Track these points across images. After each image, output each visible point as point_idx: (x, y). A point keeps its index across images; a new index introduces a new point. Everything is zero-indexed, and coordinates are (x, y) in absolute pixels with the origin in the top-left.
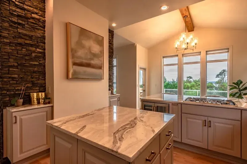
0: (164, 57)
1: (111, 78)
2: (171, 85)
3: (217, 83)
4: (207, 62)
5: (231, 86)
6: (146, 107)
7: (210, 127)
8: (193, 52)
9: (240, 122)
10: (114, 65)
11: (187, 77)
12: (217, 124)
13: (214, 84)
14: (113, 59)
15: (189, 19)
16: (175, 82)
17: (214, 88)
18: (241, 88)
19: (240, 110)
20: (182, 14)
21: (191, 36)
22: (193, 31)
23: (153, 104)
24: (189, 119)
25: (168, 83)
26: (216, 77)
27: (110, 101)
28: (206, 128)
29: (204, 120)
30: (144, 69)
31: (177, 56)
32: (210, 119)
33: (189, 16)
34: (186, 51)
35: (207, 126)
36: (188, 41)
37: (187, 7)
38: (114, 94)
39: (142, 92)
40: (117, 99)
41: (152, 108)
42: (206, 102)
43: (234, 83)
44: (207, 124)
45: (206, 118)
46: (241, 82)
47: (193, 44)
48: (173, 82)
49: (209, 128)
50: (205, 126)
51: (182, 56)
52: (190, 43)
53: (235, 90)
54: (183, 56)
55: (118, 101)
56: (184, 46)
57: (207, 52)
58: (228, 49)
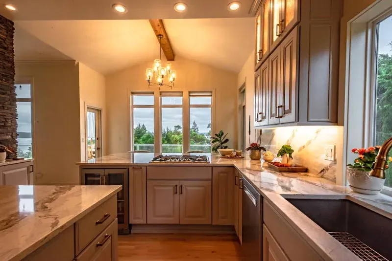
0: (133, 93)
1: (9, 125)
3: (208, 134)
4: (190, 106)
5: (214, 138)
6: (89, 179)
7: (182, 193)
8: (172, 90)
9: (211, 181)
10: (17, 97)
11: (175, 127)
12: (188, 188)
13: (205, 136)
14: (13, 83)
15: (166, 40)
17: (206, 141)
18: (223, 141)
19: (211, 168)
20: (156, 31)
21: (168, 67)
22: (174, 60)
23: (101, 172)
24: (156, 188)
25: (149, 135)
26: (208, 127)
27: (4, 175)
28: (177, 196)
29: (175, 185)
30: (98, 111)
31: (153, 93)
32: (182, 183)
33: (164, 37)
34: (163, 89)
35: (178, 194)
36: (163, 73)
37: (161, 21)
38: (18, 159)
39: (94, 150)
40: (25, 169)
41: (100, 179)
42: (187, 161)
43: (216, 135)
44: (178, 190)
45: (176, 183)
46: (223, 134)
47: (171, 79)
49: (181, 195)
50: (176, 193)
51: (159, 94)
52: (167, 76)
53: (217, 142)
54: (161, 95)
55: (29, 172)
56: (159, 80)
57: (189, 92)
58: (211, 92)
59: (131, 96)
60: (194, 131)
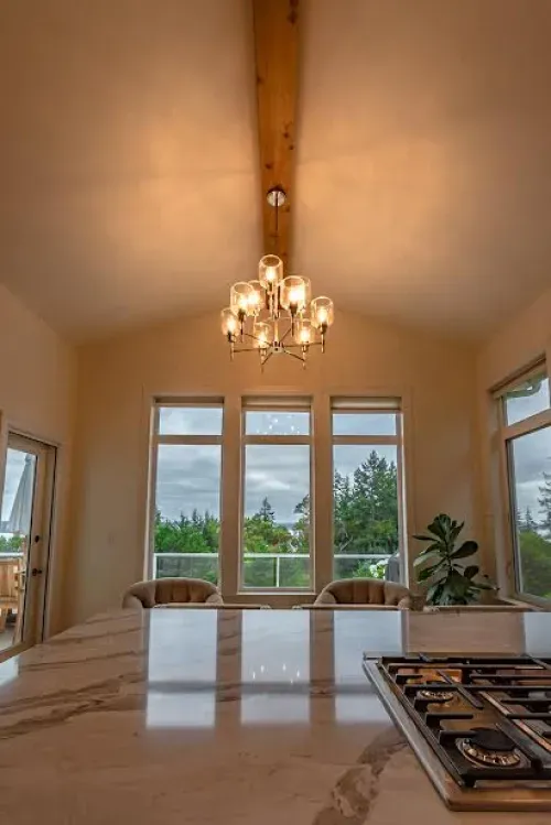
0: (159, 401)
2: (176, 535)
4: (334, 440)
5: (421, 539)
16: (187, 522)
30: (49, 450)
31: (220, 401)
43: (431, 527)
48: (184, 524)
51: (239, 404)
54: (243, 406)
57: (333, 399)
58: (399, 399)
59: (153, 410)
60: (265, 520)
